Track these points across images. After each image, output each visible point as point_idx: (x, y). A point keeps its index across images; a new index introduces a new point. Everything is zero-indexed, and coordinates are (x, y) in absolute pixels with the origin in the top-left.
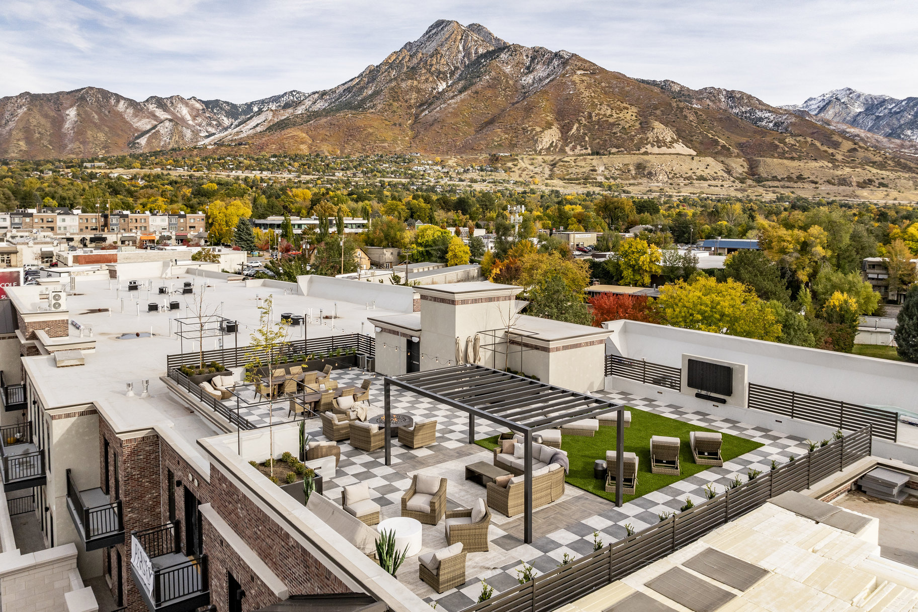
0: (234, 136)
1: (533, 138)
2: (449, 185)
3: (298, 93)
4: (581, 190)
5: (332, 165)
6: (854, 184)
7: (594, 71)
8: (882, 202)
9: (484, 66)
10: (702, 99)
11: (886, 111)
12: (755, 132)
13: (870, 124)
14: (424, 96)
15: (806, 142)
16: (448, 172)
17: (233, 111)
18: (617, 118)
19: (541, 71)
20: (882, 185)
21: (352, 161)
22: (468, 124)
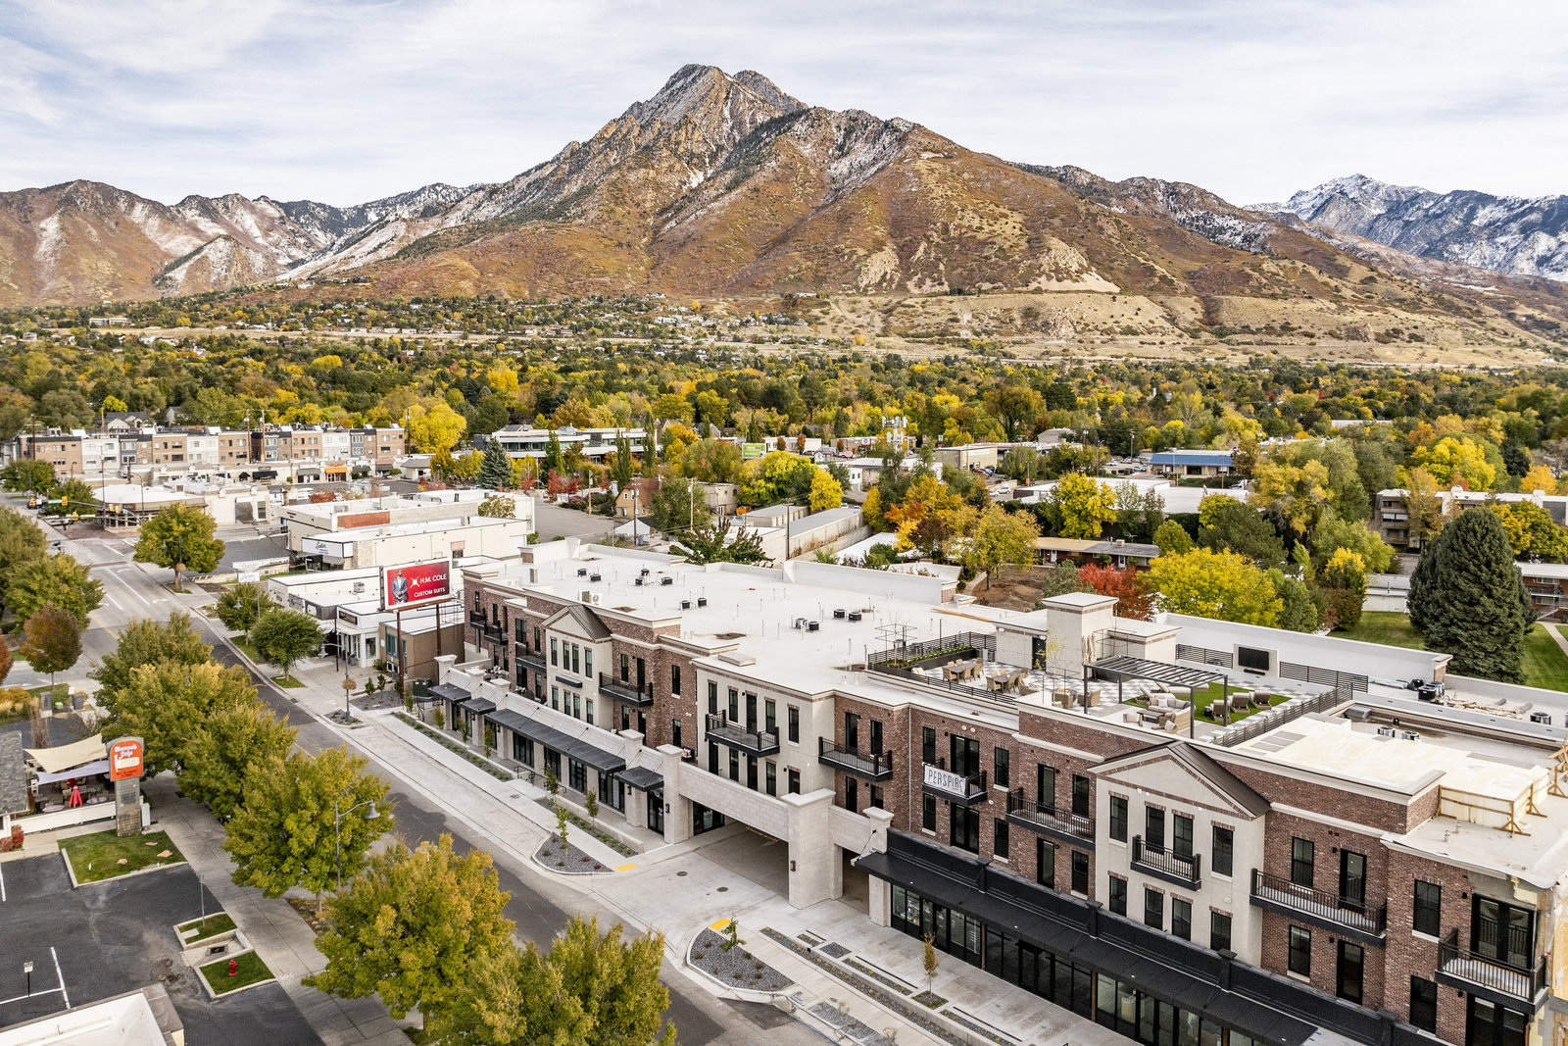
1: (853, 266)
2: (719, 349)
3: (445, 187)
4: (935, 353)
5: (518, 316)
6: (1371, 337)
7: (949, 151)
8: (1414, 368)
9: (766, 144)
10: (1127, 196)
11: (1420, 213)
12: (1213, 253)
13: (1395, 235)
14: (667, 195)
15: (1295, 269)
16: (714, 326)
17: (334, 221)
18: (990, 232)
19: (862, 153)
20: (1414, 338)
21: (551, 309)
22: (742, 242)
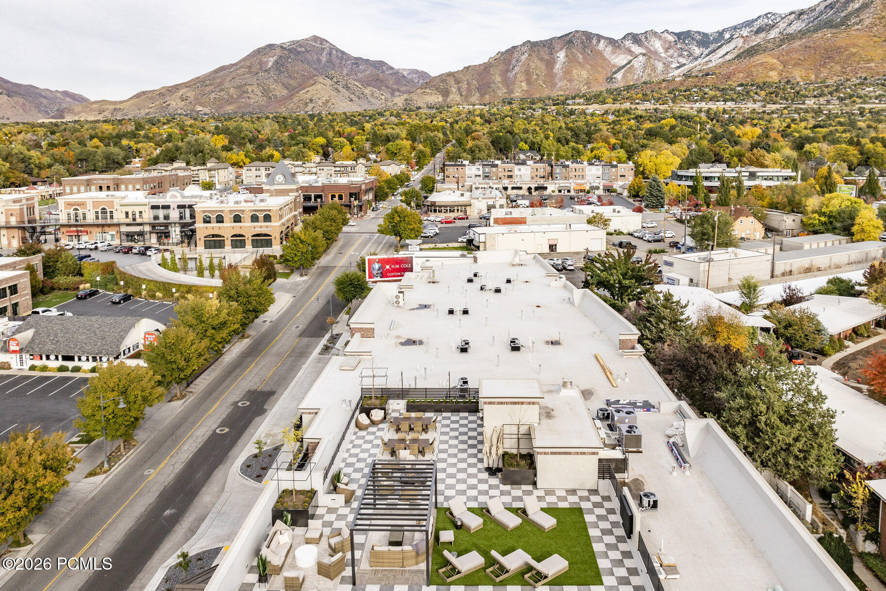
0: (703, 66)
5: (803, 92)
21: (827, 87)
